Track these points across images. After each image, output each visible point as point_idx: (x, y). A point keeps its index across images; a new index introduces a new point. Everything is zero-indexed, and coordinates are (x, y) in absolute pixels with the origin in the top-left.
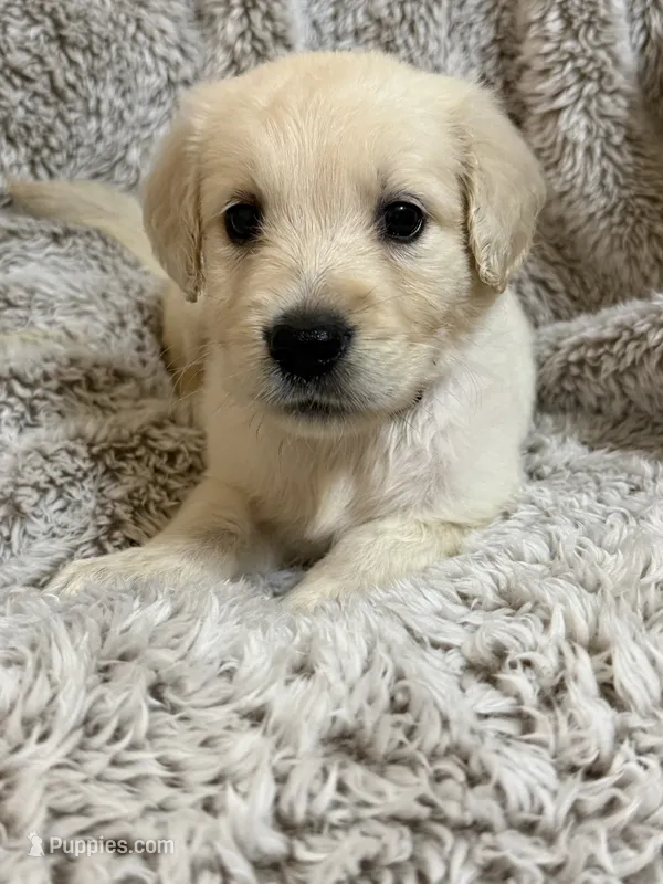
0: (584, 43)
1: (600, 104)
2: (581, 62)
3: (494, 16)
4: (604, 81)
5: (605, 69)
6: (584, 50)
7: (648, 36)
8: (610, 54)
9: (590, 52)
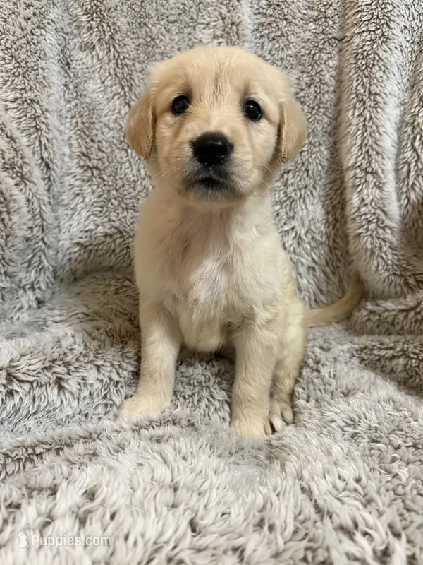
0: (370, 208)
1: (377, 232)
2: (368, 216)
4: (379, 223)
5: (380, 217)
6: (370, 211)
7: (409, 201)
8: (383, 211)
9: (373, 211)
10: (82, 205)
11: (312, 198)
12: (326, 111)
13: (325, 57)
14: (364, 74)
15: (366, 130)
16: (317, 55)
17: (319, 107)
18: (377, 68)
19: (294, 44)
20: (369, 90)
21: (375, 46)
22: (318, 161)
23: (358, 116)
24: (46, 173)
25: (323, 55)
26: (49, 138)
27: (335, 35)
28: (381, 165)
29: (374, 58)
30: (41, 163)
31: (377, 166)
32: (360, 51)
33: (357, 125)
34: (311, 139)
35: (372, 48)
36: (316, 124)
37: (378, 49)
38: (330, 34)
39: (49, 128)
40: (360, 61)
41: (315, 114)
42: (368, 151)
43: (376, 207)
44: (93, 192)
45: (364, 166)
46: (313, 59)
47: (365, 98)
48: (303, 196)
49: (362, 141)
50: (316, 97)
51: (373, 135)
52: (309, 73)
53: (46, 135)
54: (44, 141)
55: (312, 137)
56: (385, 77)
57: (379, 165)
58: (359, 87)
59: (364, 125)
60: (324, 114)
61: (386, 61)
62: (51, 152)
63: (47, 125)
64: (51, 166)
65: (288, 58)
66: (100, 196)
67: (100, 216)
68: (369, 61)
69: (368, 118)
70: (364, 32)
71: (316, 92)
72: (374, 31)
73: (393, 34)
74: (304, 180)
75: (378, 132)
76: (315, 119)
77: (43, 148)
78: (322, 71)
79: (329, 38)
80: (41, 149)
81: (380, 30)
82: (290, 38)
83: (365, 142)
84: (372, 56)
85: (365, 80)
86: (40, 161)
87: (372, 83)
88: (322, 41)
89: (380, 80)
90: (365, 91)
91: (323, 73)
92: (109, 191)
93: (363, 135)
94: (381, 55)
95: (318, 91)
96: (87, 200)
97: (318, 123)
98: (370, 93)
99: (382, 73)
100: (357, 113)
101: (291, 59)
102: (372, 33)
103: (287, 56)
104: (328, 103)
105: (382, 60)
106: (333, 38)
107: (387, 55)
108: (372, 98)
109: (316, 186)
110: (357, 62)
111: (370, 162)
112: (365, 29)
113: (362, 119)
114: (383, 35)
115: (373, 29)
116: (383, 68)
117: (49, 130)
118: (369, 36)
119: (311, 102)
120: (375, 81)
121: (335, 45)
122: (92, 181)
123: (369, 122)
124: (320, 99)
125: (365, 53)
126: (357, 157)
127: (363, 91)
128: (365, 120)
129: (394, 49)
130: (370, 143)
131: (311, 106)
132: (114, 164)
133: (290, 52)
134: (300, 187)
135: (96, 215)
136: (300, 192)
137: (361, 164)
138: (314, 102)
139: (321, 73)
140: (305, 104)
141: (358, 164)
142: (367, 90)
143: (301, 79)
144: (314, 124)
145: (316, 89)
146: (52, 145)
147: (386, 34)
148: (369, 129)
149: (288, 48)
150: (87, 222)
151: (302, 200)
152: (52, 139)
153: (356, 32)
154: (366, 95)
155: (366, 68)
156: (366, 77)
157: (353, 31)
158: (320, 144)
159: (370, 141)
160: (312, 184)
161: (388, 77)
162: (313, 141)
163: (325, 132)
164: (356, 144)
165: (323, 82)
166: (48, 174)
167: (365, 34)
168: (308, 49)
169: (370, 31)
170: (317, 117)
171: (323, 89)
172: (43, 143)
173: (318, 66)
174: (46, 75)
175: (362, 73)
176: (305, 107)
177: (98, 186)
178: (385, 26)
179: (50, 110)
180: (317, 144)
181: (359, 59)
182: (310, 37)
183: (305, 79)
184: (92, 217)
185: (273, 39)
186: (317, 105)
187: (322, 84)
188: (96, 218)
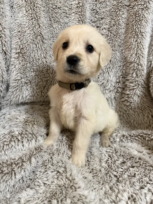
0: (139, 79)
3: (121, 71)
9: (140, 81)
10: (14, 69)
11: (112, 72)
12: (120, 36)
13: (121, 13)
14: (138, 23)
15: (138, 48)
16: (118, 12)
17: (117, 35)
18: (144, 21)
19: (109, 6)
20: (140, 30)
21: (143, 11)
22: (115, 57)
23: (136, 41)
24: (5, 56)
25: (120, 12)
26: (6, 41)
27: (126, 4)
28: (144, 62)
29: (143, 16)
30: (2, 52)
31: (142, 62)
32: (137, 13)
33: (135, 45)
34: (113, 48)
35: (142, 12)
36: (115, 42)
37: (144, 13)
38: (124, 3)
39: (6, 36)
40: (137, 18)
41: (115, 38)
42: (139, 56)
43: (141, 79)
44: (20, 64)
45: (137, 62)
46: (116, 14)
47: (138, 34)
48: (108, 71)
49: (137, 52)
50: (116, 31)
51: (141, 49)
52: (114, 20)
53: (4, 39)
54: (3, 42)
55: (113, 47)
56: (146, 25)
57: (143, 62)
58: (136, 29)
59: (138, 45)
60: (119, 38)
61: (147, 18)
62: (7, 47)
63: (5, 35)
64: (7, 53)
65: (106, 12)
66: (23, 66)
67: (23, 74)
68: (141, 18)
69: (139, 42)
70: (139, 4)
71: (116, 28)
72: (143, 5)
73: (151, 6)
74: (109, 65)
75: (143, 48)
76: (115, 40)
77: (3, 45)
78: (119, 19)
79: (123, 5)
80: (2, 46)
81: (146, 4)
82: (107, 3)
83: (138, 52)
84: (142, 16)
85: (139, 26)
86: (2, 51)
87: (141, 28)
88: (121, 6)
89: (145, 26)
90: (139, 31)
91: (120, 20)
92: (27, 64)
93: (137, 49)
94: (145, 16)
95: (118, 28)
96: (17, 67)
97: (116, 41)
98: (140, 32)
99: (145, 23)
100: (135, 40)
101: (107, 12)
102: (142, 6)
103: (106, 11)
104: (121, 33)
105: (146, 18)
106: (125, 5)
107: (148, 15)
108: (141, 34)
109: (113, 67)
110: (136, 18)
111: (140, 61)
112: (140, 3)
113: (137, 43)
114: (147, 7)
115: (143, 4)
116: (146, 21)
117: (6, 37)
118: (141, 7)
119: (114, 32)
120: (143, 27)
121: (125, 8)
122: (19, 58)
123: (139, 44)
124: (118, 31)
125: (139, 14)
126: (135, 59)
127: (138, 31)
128: (138, 43)
129: (150, 13)
130: (140, 53)
131: (114, 34)
132: (29, 51)
133: (107, 9)
134: (107, 67)
135: (21, 74)
136: (107, 69)
137: (136, 62)
138: (115, 32)
139: (119, 20)
140: (112, 33)
141: (135, 61)
142: (139, 30)
143: (111, 22)
144: (114, 42)
145: (117, 27)
146: (7, 44)
147: (148, 6)
148: (139, 47)
149: (106, 8)
150: (16, 76)
151: (108, 73)
152: (7, 41)
153: (136, 4)
154: (139, 33)
155: (139, 21)
156: (139, 25)
157: (135, 3)
158: (116, 50)
159: (140, 52)
160: (112, 67)
161: (147, 25)
162: (114, 49)
163: (119, 45)
164: (134, 53)
165: (119, 24)
166: (6, 57)
167: (140, 6)
168: (115, 9)
169: (142, 5)
170: (116, 39)
171: (119, 27)
172: (3, 43)
173: (118, 17)
174: (4, 11)
175: (137, 23)
176: (112, 34)
177: (22, 61)
178: (148, 3)
179: (6, 28)
180: (115, 50)
181: (137, 17)
182: (116, 4)
183: (113, 22)
184: (19, 74)
185: (101, 3)
186: (116, 34)
187: (119, 25)
188: (21, 75)
